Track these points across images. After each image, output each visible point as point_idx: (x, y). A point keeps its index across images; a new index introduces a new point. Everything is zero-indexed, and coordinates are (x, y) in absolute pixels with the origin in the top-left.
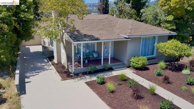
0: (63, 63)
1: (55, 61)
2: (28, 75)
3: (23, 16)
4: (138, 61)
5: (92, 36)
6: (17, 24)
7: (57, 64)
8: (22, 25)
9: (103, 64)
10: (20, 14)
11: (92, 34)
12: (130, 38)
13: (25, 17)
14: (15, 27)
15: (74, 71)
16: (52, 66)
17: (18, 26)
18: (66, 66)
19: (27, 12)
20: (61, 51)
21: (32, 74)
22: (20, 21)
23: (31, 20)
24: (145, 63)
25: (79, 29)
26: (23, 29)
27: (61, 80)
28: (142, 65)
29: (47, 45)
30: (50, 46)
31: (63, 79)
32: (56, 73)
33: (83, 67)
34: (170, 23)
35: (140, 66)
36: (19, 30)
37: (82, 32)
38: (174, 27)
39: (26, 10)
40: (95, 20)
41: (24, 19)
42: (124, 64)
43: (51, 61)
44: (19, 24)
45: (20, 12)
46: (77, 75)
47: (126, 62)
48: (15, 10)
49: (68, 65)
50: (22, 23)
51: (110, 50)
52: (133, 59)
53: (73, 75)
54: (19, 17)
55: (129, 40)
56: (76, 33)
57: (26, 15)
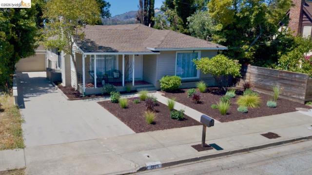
0: (73, 86)
1: (63, 84)
2: (27, 95)
3: (22, 24)
4: (169, 81)
5: (110, 48)
6: (14, 34)
7: (65, 87)
8: (20, 36)
9: (125, 85)
10: (19, 21)
11: (110, 46)
12: (158, 52)
13: (24, 25)
14: (13, 37)
15: (84, 91)
16: (59, 89)
17: (15, 37)
18: (76, 88)
19: (28, 18)
20: (71, 70)
21: (31, 95)
22: (19, 30)
23: (33, 29)
24: (178, 83)
25: (94, 41)
26: (21, 41)
27: (68, 100)
28: (173, 85)
29: (53, 67)
30: (58, 67)
31: (71, 99)
32: (62, 95)
33: (97, 87)
34: (219, 35)
35: (170, 86)
36: (17, 41)
37: (97, 43)
38: (224, 40)
39: (27, 16)
40: (119, 31)
41: (24, 27)
42: (153, 86)
43: (57, 84)
44: (17, 33)
45: (19, 19)
46: (88, 96)
47: (155, 84)
48: (13, 16)
49: (78, 86)
50: (20, 33)
51: (133, 67)
52: (163, 79)
53: (84, 96)
54: (17, 25)
55: (159, 55)
56: (89, 44)
57: (26, 23)
